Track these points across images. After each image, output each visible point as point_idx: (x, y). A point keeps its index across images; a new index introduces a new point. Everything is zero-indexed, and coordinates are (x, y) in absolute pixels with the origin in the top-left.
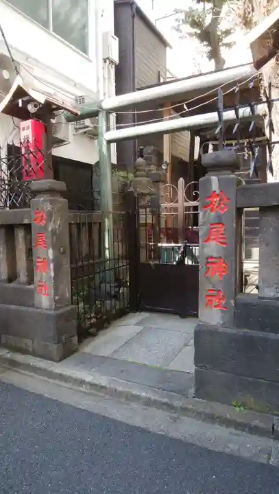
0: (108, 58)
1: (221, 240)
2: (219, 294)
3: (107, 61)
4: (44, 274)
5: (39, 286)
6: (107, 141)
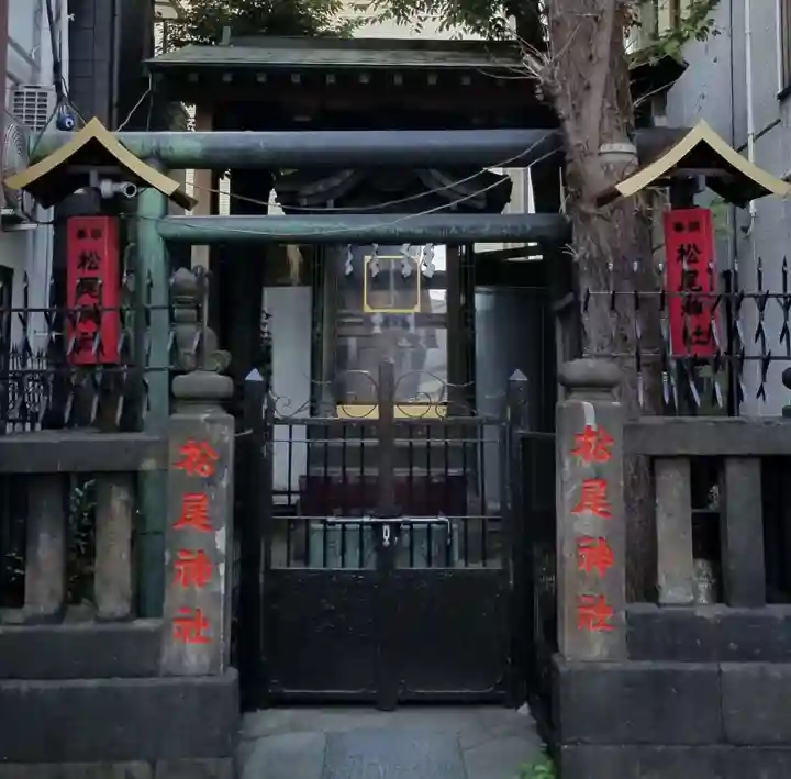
1: (602, 508)
4: (197, 589)
5: (179, 619)
6: (165, 239)
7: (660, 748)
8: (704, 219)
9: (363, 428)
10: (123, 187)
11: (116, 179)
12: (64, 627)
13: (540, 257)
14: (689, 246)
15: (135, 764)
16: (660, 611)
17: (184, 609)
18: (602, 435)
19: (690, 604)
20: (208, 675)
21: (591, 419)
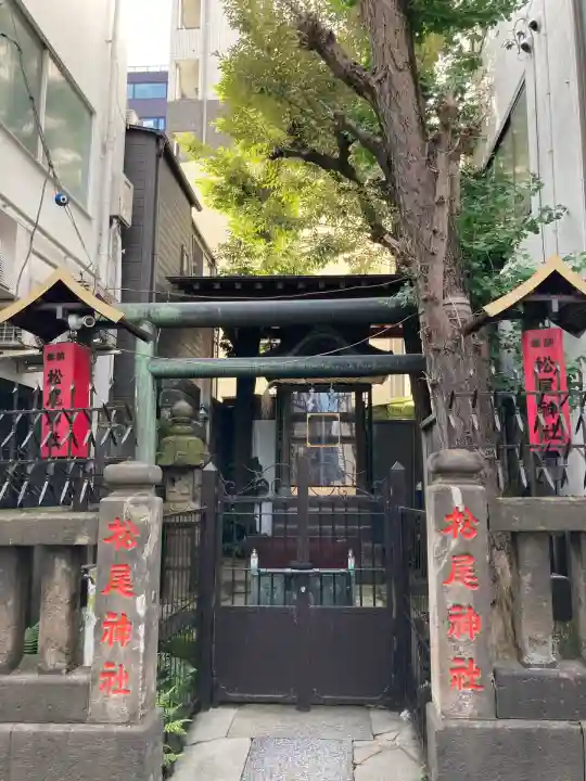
0: (117, 217)
1: (469, 580)
2: (471, 667)
3: (115, 221)
4: (121, 647)
5: (104, 673)
6: (152, 374)
8: (558, 337)
14: (545, 359)
16: (526, 671)
17: (108, 664)
18: (468, 516)
19: (553, 665)
20: (127, 723)
21: (457, 501)
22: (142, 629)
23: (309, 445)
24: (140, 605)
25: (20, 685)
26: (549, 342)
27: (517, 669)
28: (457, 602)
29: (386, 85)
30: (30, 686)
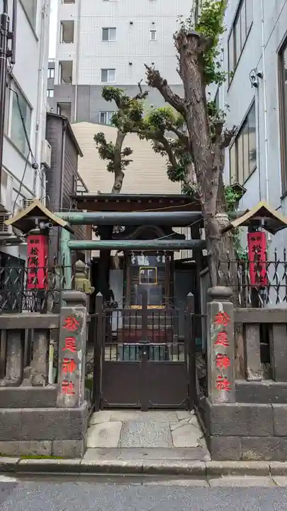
0: (44, 164)
1: (225, 343)
2: (226, 380)
3: (43, 166)
4: (71, 374)
5: (63, 385)
6: (69, 247)
7: (249, 438)
9: (137, 312)
10: (48, 225)
11: (46, 222)
12: (21, 388)
13: (194, 261)
14: (257, 246)
15: (46, 442)
16: (248, 383)
17: (65, 381)
18: (226, 315)
19: (260, 380)
20: (74, 407)
21: (221, 309)
22: (80, 365)
23: (140, 283)
24: (80, 354)
25: (24, 391)
26: (259, 238)
27: (245, 382)
28: (220, 353)
29: (191, 107)
30: (29, 391)
